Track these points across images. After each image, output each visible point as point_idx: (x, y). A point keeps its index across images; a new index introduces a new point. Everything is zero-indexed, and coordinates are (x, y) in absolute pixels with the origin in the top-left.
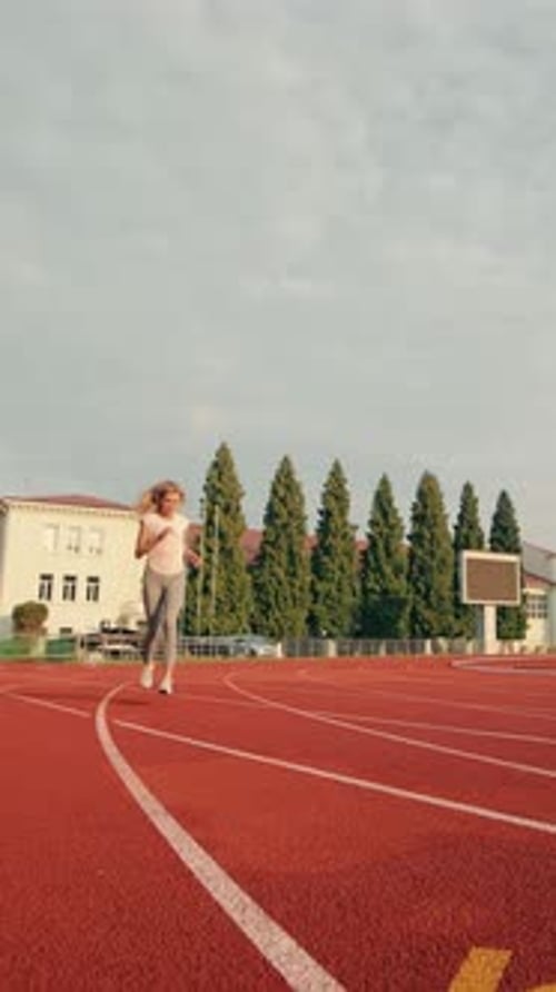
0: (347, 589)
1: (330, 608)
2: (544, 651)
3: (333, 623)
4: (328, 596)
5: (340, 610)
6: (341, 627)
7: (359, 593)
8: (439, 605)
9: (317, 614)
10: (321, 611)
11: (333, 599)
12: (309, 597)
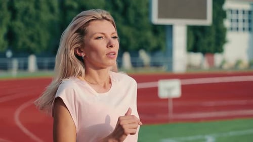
0: (44, 7)
1: (27, 25)
2: (245, 60)
3: (32, 38)
4: (26, 12)
5: (38, 26)
6: (39, 43)
7: (57, 10)
8: (136, 21)
9: (16, 30)
10: (19, 28)
11: (30, 17)
12: (7, 15)
